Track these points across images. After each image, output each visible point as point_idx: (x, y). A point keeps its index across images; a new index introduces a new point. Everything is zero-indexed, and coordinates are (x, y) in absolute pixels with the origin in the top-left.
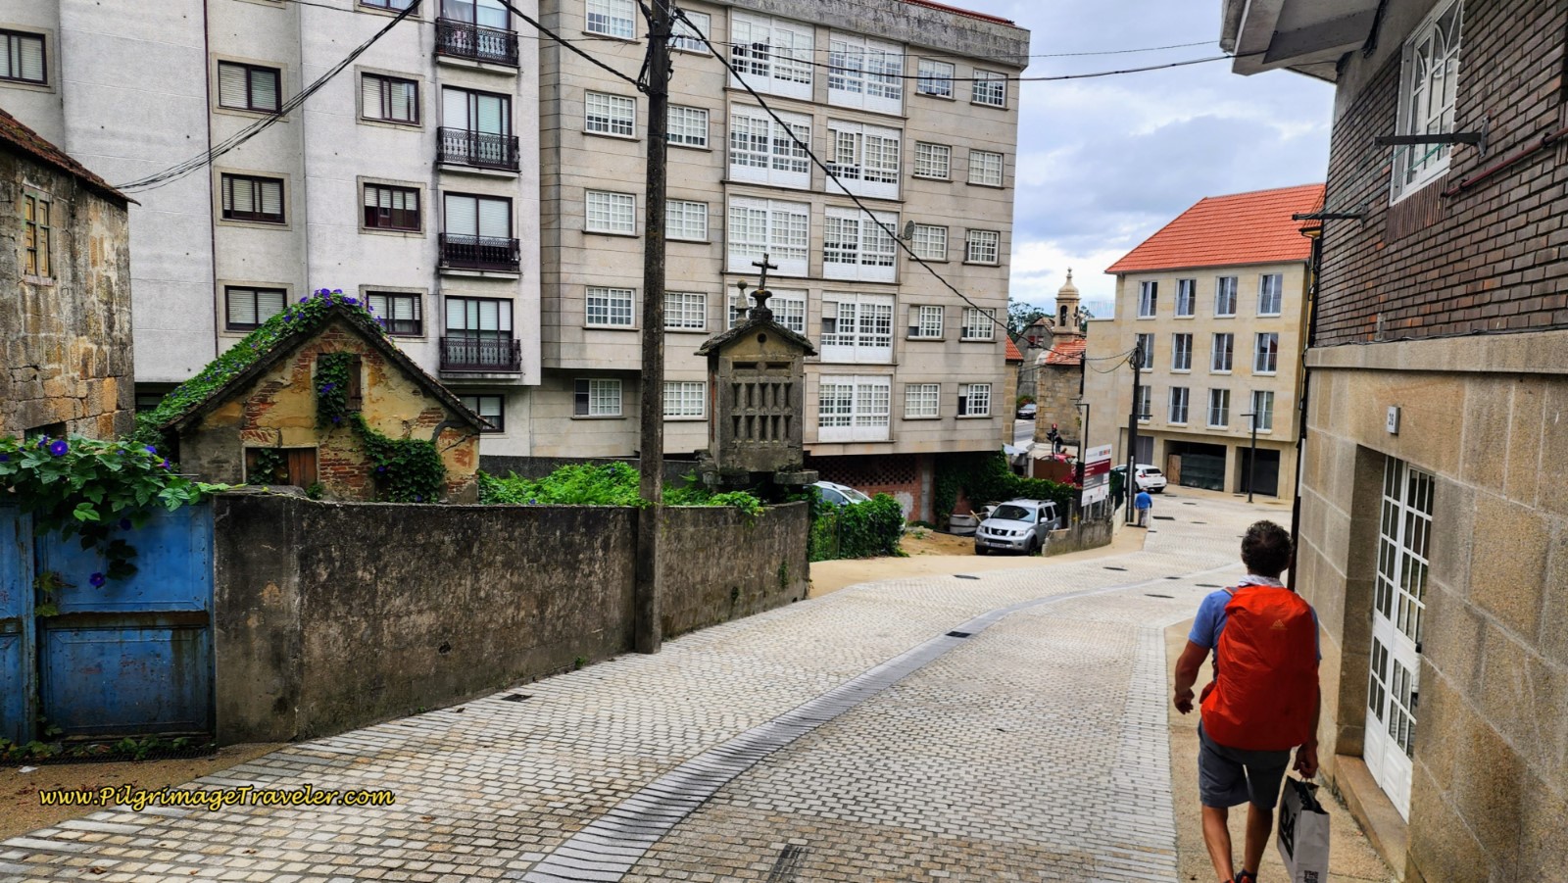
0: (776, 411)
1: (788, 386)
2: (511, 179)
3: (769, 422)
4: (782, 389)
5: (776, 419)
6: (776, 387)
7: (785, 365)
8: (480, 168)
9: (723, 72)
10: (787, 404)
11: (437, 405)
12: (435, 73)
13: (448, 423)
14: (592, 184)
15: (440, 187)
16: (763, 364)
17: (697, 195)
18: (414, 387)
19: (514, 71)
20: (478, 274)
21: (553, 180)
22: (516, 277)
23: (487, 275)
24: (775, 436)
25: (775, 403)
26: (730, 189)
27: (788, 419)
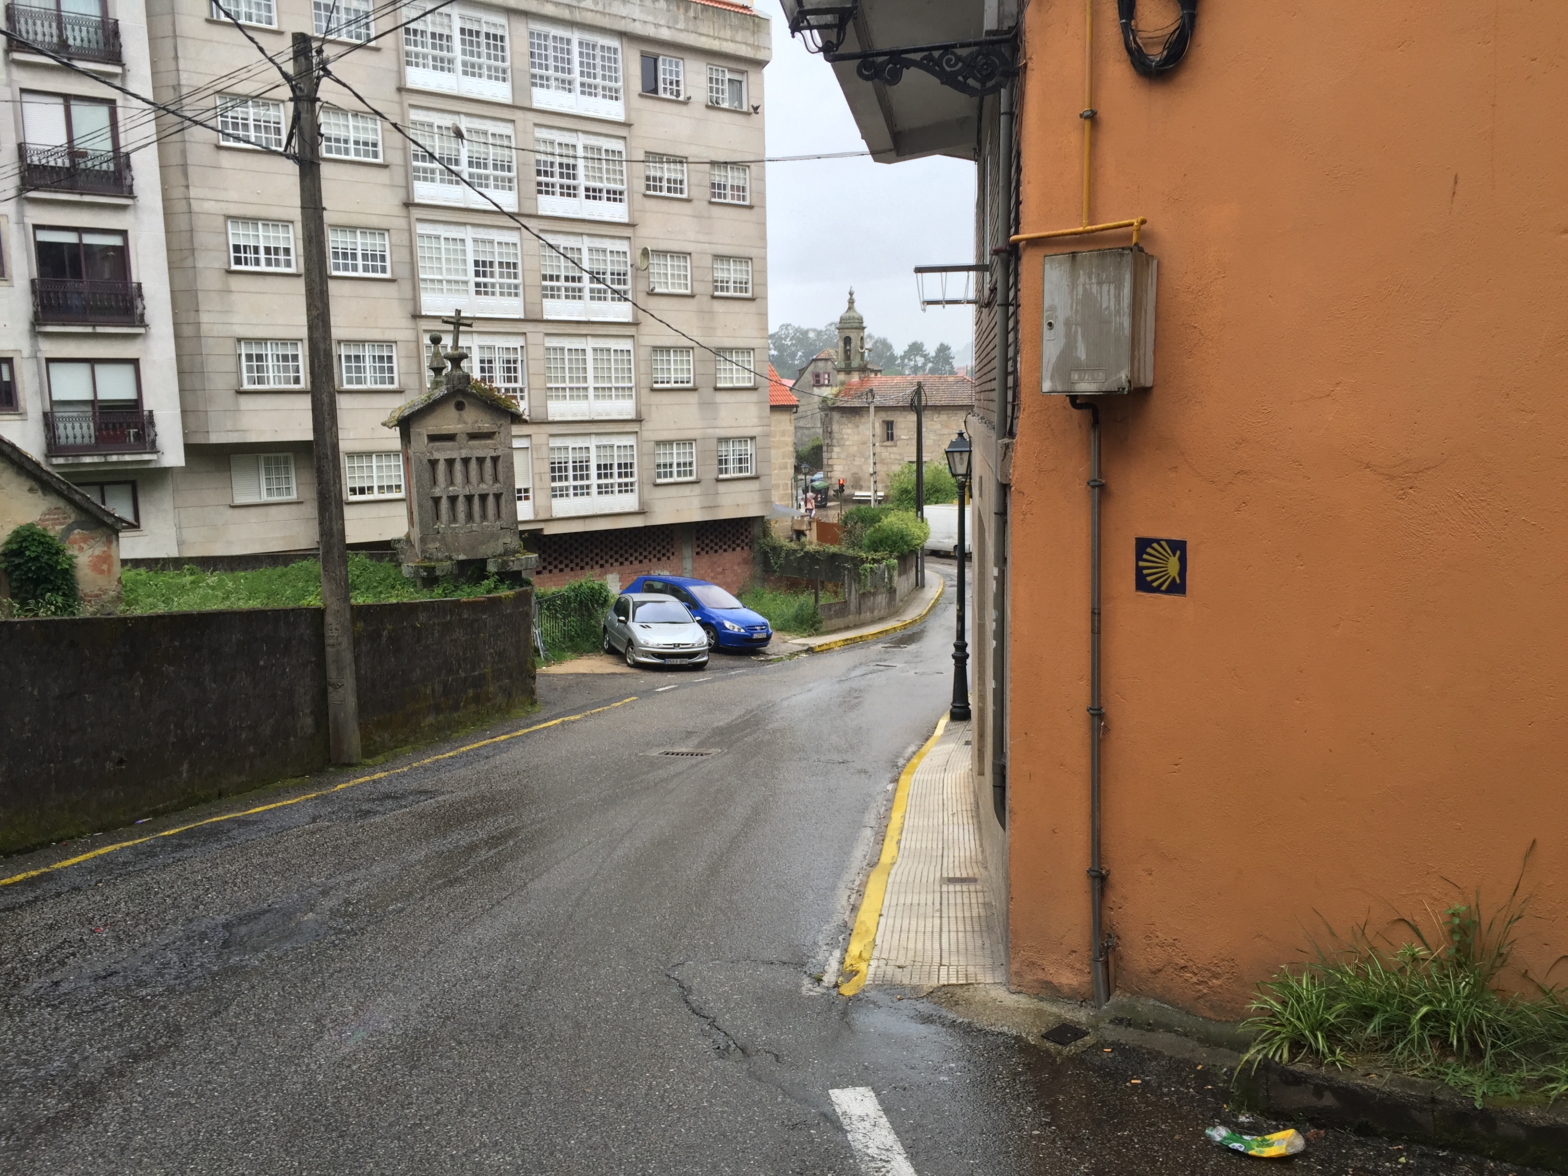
0: (484, 488)
1: (495, 460)
2: (124, 207)
3: (476, 501)
4: (488, 464)
5: (483, 498)
6: (481, 461)
7: (489, 435)
8: (82, 194)
9: (396, 68)
10: (496, 480)
11: (62, 504)
12: (9, 74)
13: (79, 524)
14: (234, 210)
15: (26, 220)
16: (464, 436)
17: (375, 222)
18: (29, 484)
19: (118, 70)
20: (89, 330)
21: (180, 206)
22: (141, 330)
23: (100, 330)
24: (484, 517)
25: (482, 480)
26: (416, 213)
27: (498, 497)
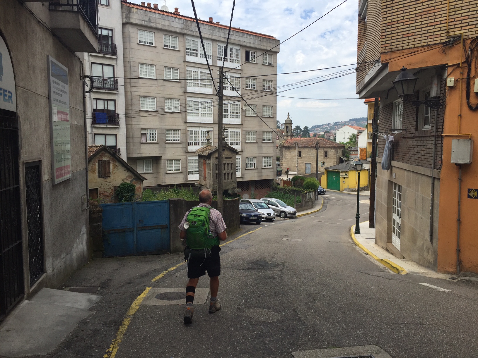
0: (229, 171)
1: (232, 164)
2: (115, 94)
3: (227, 175)
4: (230, 165)
5: (228, 174)
6: (228, 164)
7: (230, 158)
8: (105, 90)
9: (183, 56)
10: (231, 169)
11: (131, 174)
12: (89, 58)
13: (134, 179)
14: (142, 94)
15: (91, 97)
16: (224, 158)
17: (177, 97)
18: (125, 169)
19: (115, 57)
20: (106, 126)
21: (129, 93)
22: (118, 126)
23: (108, 126)
24: (228, 179)
25: (228, 169)
26: (187, 95)
27: (232, 173)
